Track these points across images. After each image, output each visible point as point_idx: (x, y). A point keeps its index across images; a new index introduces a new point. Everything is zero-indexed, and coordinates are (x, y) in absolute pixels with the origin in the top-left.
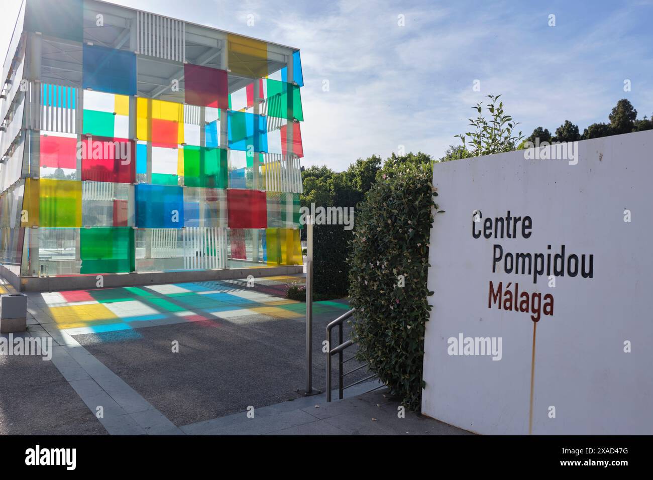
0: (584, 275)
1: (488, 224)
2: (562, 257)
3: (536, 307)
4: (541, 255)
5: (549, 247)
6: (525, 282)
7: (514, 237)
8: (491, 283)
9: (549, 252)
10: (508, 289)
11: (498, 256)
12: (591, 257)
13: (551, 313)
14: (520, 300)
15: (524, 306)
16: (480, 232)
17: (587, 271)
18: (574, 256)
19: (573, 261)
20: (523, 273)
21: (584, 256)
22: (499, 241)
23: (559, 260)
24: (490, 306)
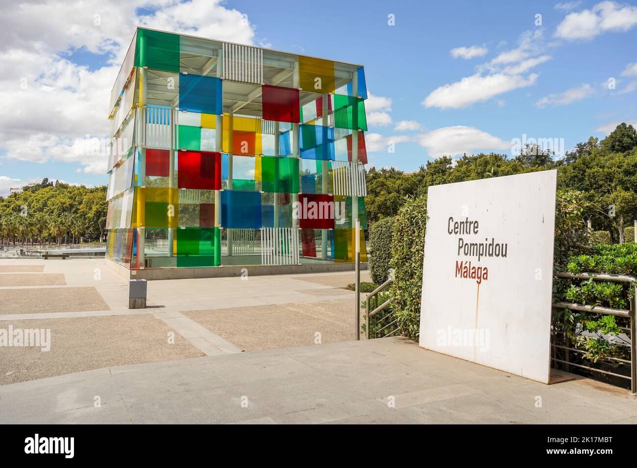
0: (503, 255)
1: (456, 226)
2: (493, 245)
3: (479, 276)
4: (483, 244)
5: (487, 239)
6: (474, 261)
7: (470, 233)
8: (457, 262)
9: (486, 242)
10: (466, 265)
11: (461, 245)
12: (506, 245)
13: (486, 278)
14: (471, 271)
15: (473, 275)
16: (452, 230)
17: (504, 254)
18: (498, 245)
19: (498, 247)
20: (473, 255)
21: (503, 245)
22: (461, 236)
23: (491, 247)
24: (456, 276)
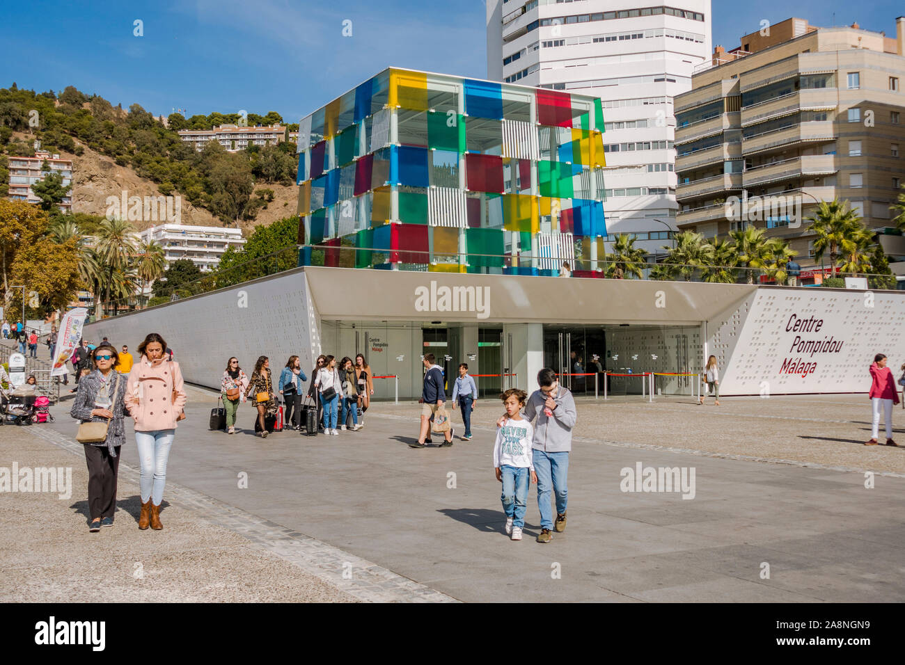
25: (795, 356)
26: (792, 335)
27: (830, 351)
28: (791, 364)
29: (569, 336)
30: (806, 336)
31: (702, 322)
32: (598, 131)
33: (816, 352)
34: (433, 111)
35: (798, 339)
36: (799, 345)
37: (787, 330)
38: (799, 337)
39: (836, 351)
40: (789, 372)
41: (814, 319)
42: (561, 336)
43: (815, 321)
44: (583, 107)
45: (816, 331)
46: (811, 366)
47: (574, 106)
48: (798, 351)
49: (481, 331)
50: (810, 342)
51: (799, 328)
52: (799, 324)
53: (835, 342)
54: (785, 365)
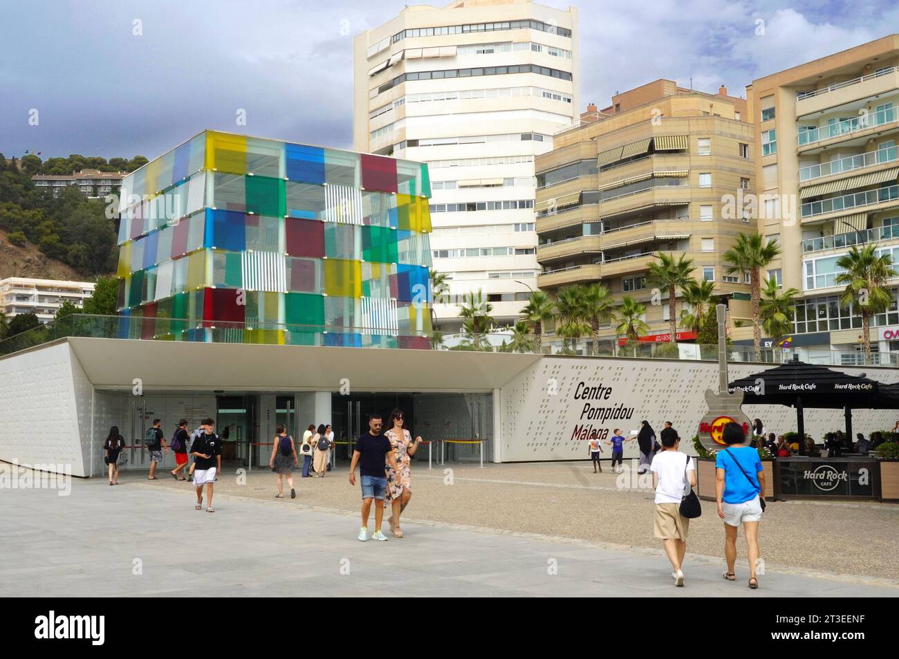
25: (585, 422)
26: (581, 403)
27: (621, 418)
28: (582, 430)
29: (358, 404)
30: (595, 404)
31: (493, 389)
32: (424, 196)
33: (607, 418)
34: (251, 174)
35: (587, 406)
36: (589, 412)
37: (576, 398)
38: (589, 405)
39: (627, 418)
40: (581, 439)
41: (602, 387)
42: (350, 403)
43: (603, 389)
44: (408, 172)
45: (606, 398)
46: (603, 433)
47: (400, 171)
48: (589, 418)
49: (278, 398)
50: (600, 409)
51: (588, 395)
52: (588, 392)
53: (626, 409)
54: (576, 431)
